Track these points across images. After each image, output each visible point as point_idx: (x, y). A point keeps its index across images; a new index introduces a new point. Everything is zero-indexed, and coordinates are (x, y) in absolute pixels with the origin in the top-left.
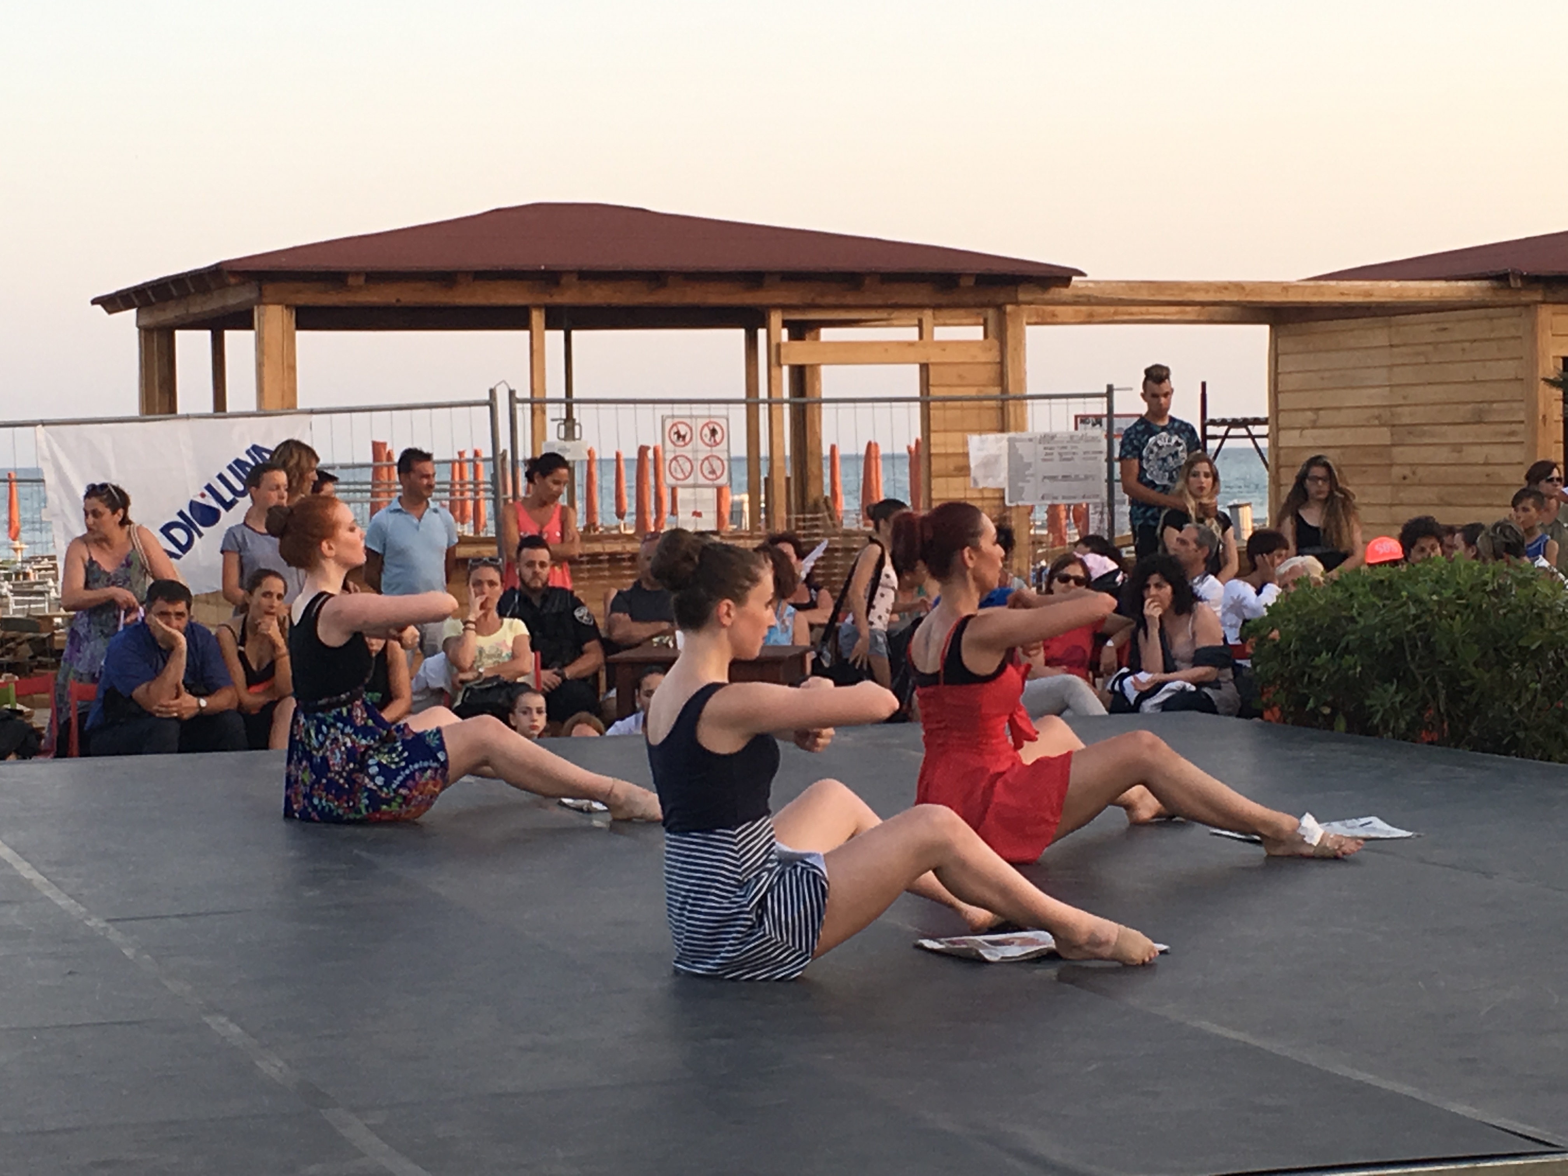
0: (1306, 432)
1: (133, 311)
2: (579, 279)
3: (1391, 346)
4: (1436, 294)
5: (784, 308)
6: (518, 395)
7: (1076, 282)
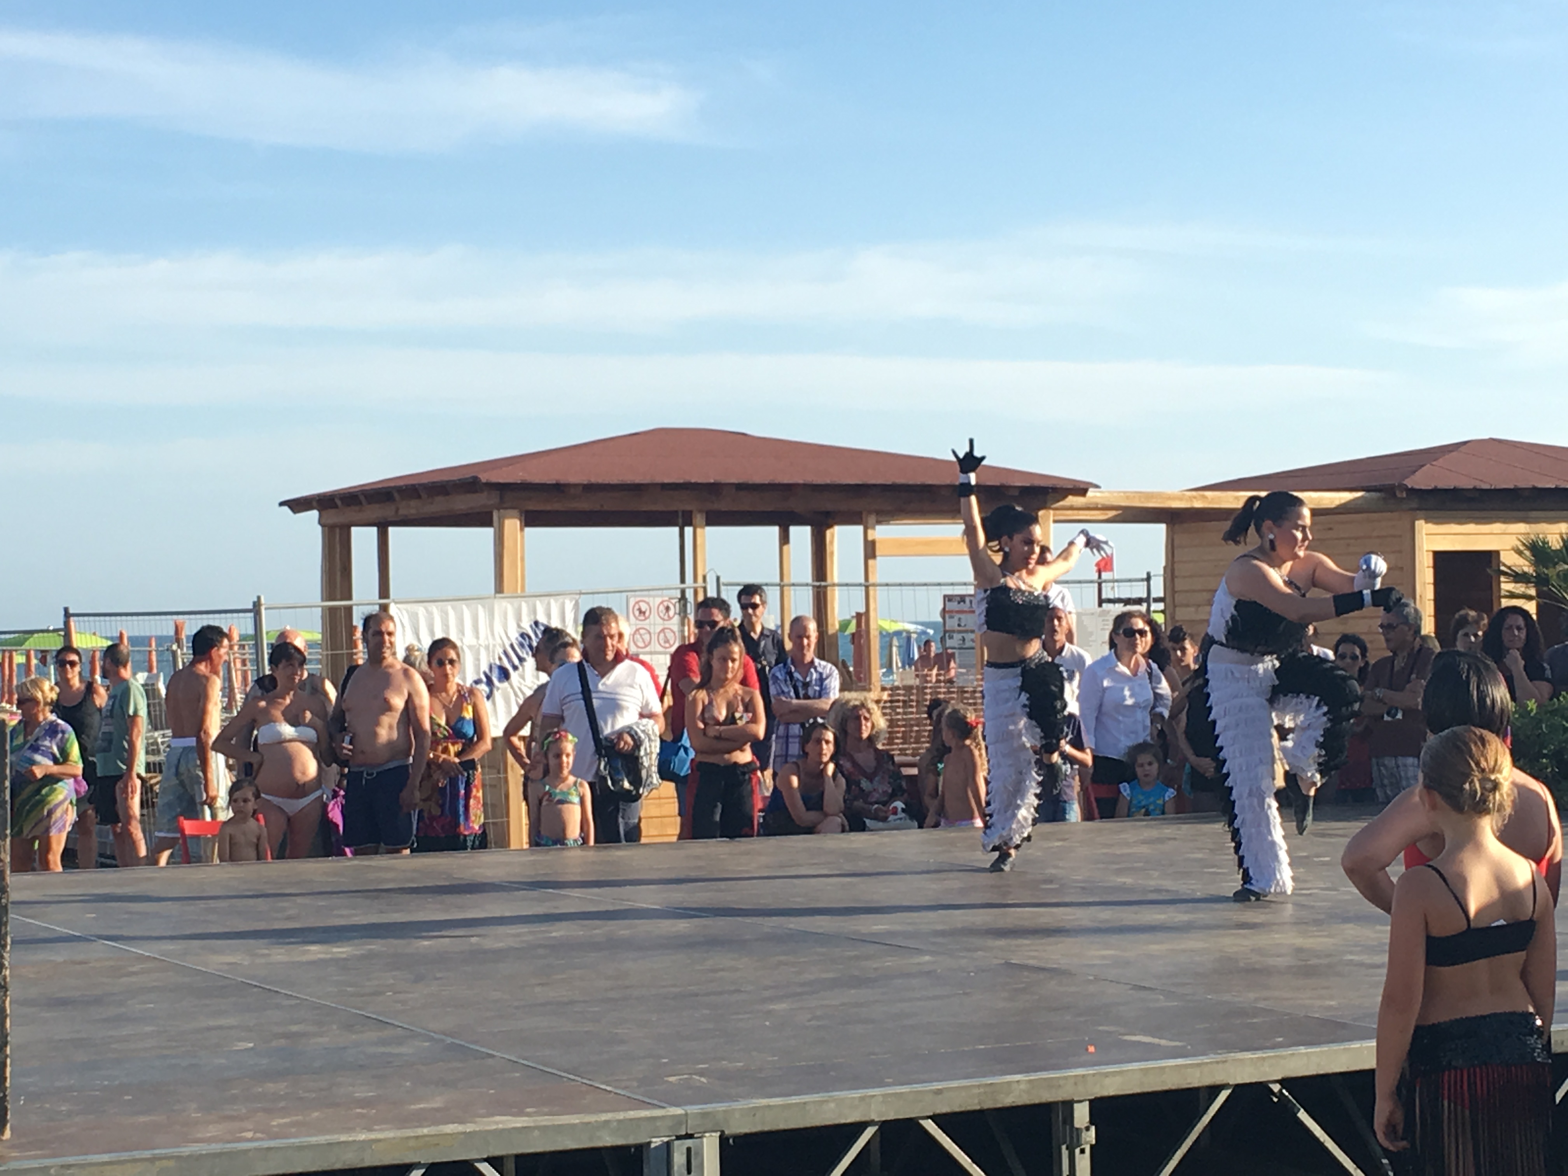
0: (1200, 609)
1: (316, 512)
5: (878, 513)
7: (1091, 493)
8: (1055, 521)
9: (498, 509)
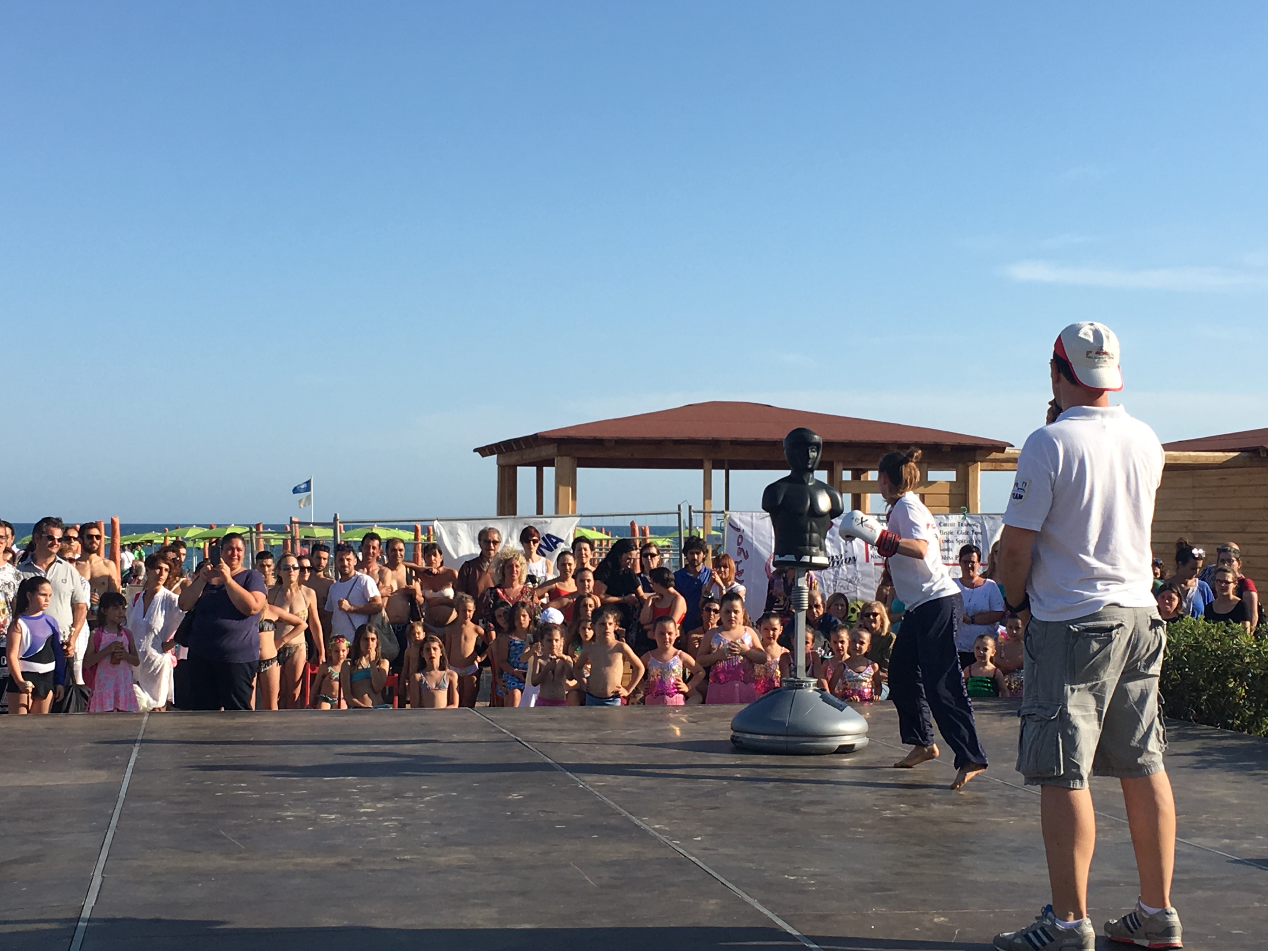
1: (495, 456)
2: (731, 444)
3: (1194, 487)
5: (844, 462)
7: (1008, 450)
8: (981, 470)
9: (557, 456)
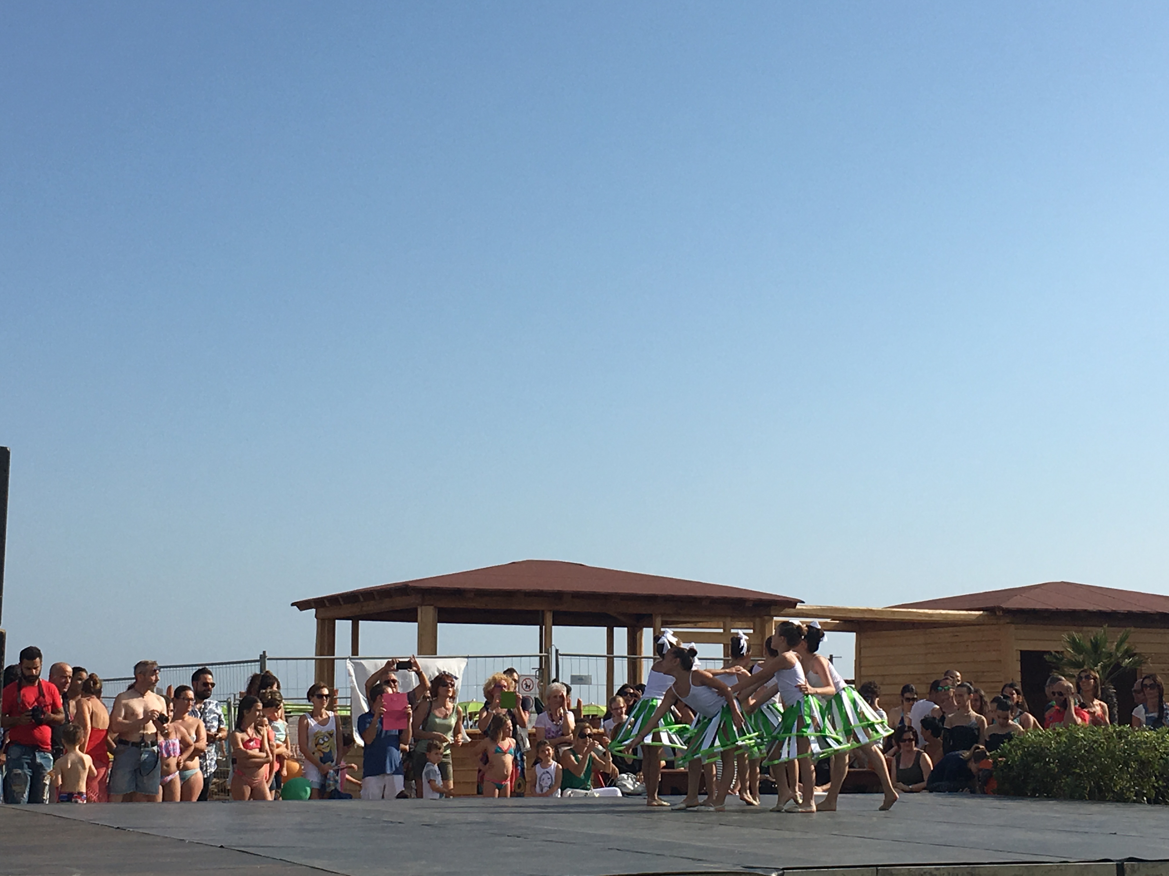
1: (314, 610)
3: (925, 644)
4: (962, 617)
5: (663, 615)
6: (560, 652)
7: (799, 606)
9: (421, 605)
